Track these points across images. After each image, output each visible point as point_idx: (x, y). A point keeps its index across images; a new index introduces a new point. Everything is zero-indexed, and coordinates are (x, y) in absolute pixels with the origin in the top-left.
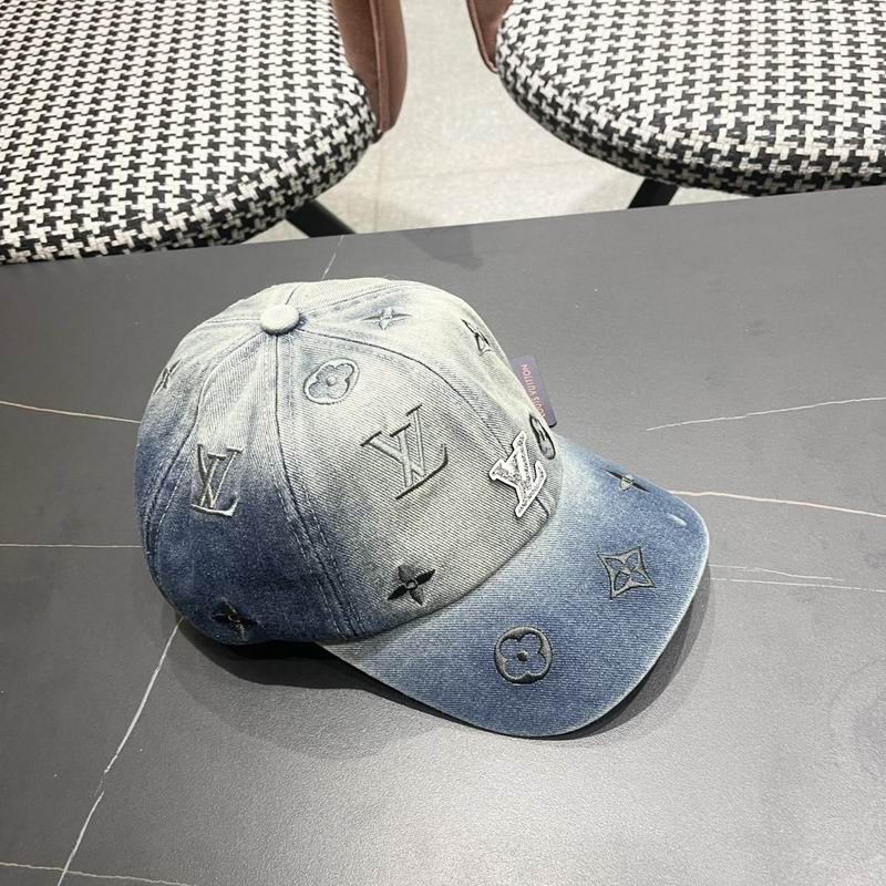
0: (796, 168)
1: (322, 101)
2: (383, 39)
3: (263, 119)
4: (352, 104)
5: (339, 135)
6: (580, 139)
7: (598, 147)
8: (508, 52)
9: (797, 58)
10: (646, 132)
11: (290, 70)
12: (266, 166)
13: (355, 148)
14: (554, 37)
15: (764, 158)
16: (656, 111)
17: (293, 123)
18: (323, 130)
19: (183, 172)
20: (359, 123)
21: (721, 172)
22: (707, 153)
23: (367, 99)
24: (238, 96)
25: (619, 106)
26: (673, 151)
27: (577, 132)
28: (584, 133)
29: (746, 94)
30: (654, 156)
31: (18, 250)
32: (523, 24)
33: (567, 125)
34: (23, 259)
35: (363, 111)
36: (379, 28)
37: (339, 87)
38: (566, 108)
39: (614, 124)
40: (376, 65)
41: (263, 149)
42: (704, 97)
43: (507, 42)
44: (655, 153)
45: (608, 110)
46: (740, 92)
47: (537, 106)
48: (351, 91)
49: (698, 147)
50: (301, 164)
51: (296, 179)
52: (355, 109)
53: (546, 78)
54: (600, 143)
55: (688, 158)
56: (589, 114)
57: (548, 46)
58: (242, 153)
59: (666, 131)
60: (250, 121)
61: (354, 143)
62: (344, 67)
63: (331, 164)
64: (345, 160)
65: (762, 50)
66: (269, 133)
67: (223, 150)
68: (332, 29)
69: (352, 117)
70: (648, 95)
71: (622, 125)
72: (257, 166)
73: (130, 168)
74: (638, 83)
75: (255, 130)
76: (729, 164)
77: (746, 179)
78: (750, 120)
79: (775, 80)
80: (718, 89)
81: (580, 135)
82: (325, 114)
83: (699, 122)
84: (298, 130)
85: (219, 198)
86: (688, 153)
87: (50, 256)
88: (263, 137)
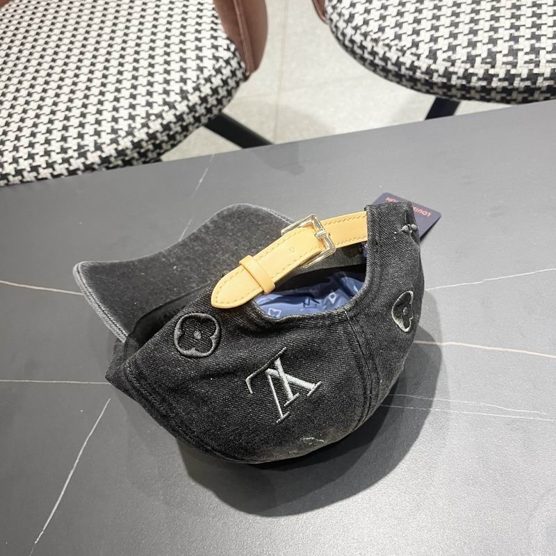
0: (534, 83)
1: (204, 59)
3: (165, 75)
4: (225, 58)
5: (217, 81)
6: (381, 70)
7: (393, 75)
8: (332, 11)
10: (423, 64)
11: (184, 39)
12: (166, 108)
13: (229, 88)
15: (510, 78)
16: (430, 47)
17: (185, 76)
18: (205, 79)
19: (113, 116)
20: (231, 71)
21: (479, 89)
22: (467, 76)
23: (237, 54)
24: (150, 60)
25: (405, 46)
26: (444, 76)
27: (378, 65)
28: (383, 66)
29: (496, 30)
30: (430, 80)
31: (14, 176)
33: (372, 61)
34: (18, 182)
35: (234, 63)
37: (215, 47)
38: (369, 49)
39: (402, 59)
41: (165, 96)
42: (465, 35)
43: (331, 4)
44: (431, 78)
45: (397, 49)
46: (492, 29)
47: (351, 48)
48: (225, 50)
49: (461, 73)
50: (191, 104)
51: (188, 114)
52: (228, 62)
53: (356, 28)
54: (394, 73)
55: (454, 81)
56: (385, 53)
57: (358, 5)
58: (151, 100)
59: (438, 62)
60: (157, 77)
61: (228, 85)
62: (220, 33)
63: (212, 101)
64: (223, 97)
66: (169, 84)
67: (139, 99)
69: (225, 68)
70: (425, 36)
71: (407, 60)
72: (160, 109)
73: (81, 116)
74: (418, 28)
75: (160, 84)
76: (484, 83)
77: (498, 93)
78: (498, 50)
80: (476, 28)
81: (380, 67)
82: (206, 68)
83: (461, 54)
84: (188, 81)
85: (136, 133)
86: (454, 77)
87: (33, 179)
88: (165, 88)
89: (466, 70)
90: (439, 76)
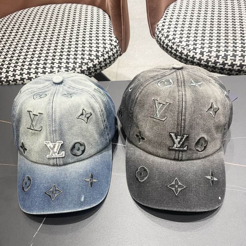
0: (242, 68)
1: (106, 44)
2: (124, 28)
3: (90, 48)
4: (115, 45)
5: (111, 54)
6: (178, 57)
7: (184, 60)
8: (159, 33)
9: (242, 38)
10: (198, 56)
11: (98, 35)
12: (90, 61)
13: (115, 57)
14: (172, 29)
15: (232, 65)
16: (201, 50)
17: (98, 50)
18: (106, 52)
19: (67, 61)
20: (116, 51)
21: (219, 68)
22: (216, 63)
23: (119, 44)
24: (83, 42)
25: (190, 49)
26: (206, 62)
27: (178, 55)
28: (180, 56)
29: (227, 47)
30: (200, 63)
32: (163, 26)
33: (175, 53)
35: (118, 47)
36: (123, 25)
37: (111, 40)
38: (175, 49)
39: (189, 54)
40: (122, 35)
41: (89, 56)
42: (215, 47)
43: (158, 30)
44: (201, 62)
45: (187, 50)
46: (226, 46)
47: (166, 48)
48: (114, 42)
49: (213, 61)
50: (100, 61)
51: (98, 65)
52: (115, 47)
53: (170, 40)
54: (184, 59)
55: (210, 64)
56: (182, 51)
57: (170, 32)
58: (83, 57)
59: (204, 56)
60: (86, 48)
61: (114, 56)
62: (113, 35)
63: (108, 61)
64: (112, 60)
65: (232, 35)
66: (91, 52)
67: (78, 56)
68: (110, 25)
69: (114, 49)
70: (199, 46)
71: (191, 54)
72: (87, 61)
73: (52, 60)
74: (196, 43)
75: (87, 51)
76: (222, 66)
77: (227, 70)
78: (229, 54)
79: (236, 43)
80: (219, 45)
81: (179, 56)
82: (107, 47)
83: (214, 54)
84: (99, 52)
85: (76, 69)
86: (210, 63)
88: (89, 53)
89: (215, 60)
90: (204, 61)
